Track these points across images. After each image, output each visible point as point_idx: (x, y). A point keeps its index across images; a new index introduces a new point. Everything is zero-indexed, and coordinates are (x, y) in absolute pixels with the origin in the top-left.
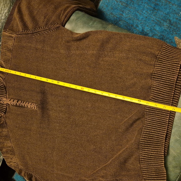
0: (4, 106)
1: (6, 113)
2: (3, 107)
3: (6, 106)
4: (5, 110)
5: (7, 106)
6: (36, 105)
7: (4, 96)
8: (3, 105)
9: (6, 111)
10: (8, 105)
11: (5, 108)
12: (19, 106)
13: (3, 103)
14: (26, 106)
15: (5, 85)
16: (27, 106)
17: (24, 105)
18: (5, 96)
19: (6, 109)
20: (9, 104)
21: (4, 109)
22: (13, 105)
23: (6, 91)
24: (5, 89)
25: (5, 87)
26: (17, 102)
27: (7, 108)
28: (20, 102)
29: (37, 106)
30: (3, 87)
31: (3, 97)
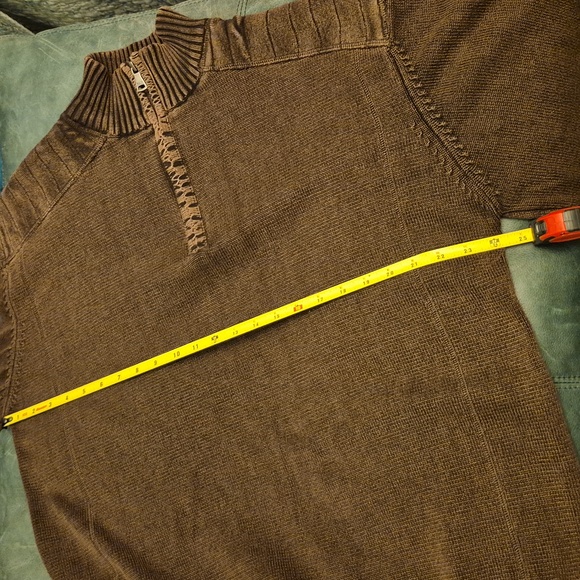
0: (140, 118)
1: (123, 140)
2: (133, 117)
3: (143, 124)
4: (130, 130)
5: (146, 128)
6: (201, 239)
8: (138, 112)
9: (127, 134)
10: (150, 129)
11: (136, 127)
12: (167, 176)
14: (181, 200)
15: (201, 84)
17: (178, 191)
19: (134, 132)
20: (153, 133)
21: (129, 126)
22: (159, 155)
23: (185, 100)
24: (191, 93)
25: (194, 86)
26: (177, 164)
27: (138, 131)
28: (180, 171)
29: (200, 244)
30: (191, 82)
31: (162, 98)
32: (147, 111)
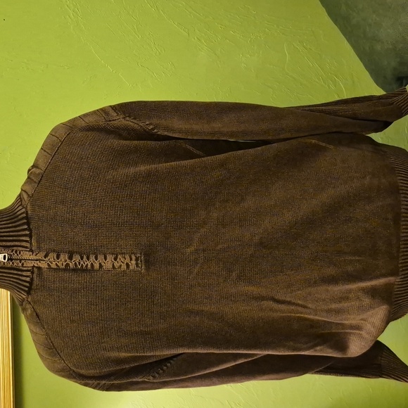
0: (24, 274)
1: (33, 292)
2: (21, 278)
3: (29, 273)
4: (28, 285)
5: (33, 273)
7: (24, 244)
8: (19, 273)
9: (30, 288)
10: (35, 270)
11: (28, 279)
12: (75, 270)
13: (20, 264)
14: (97, 266)
15: (29, 212)
16: (101, 266)
17: (89, 266)
18: (28, 245)
19: (31, 283)
20: (39, 268)
21: (25, 284)
23: (30, 230)
24: (28, 223)
25: (27, 218)
27: (32, 279)
28: (77, 258)
30: (23, 218)
31: (20, 249)
32: (23, 264)
